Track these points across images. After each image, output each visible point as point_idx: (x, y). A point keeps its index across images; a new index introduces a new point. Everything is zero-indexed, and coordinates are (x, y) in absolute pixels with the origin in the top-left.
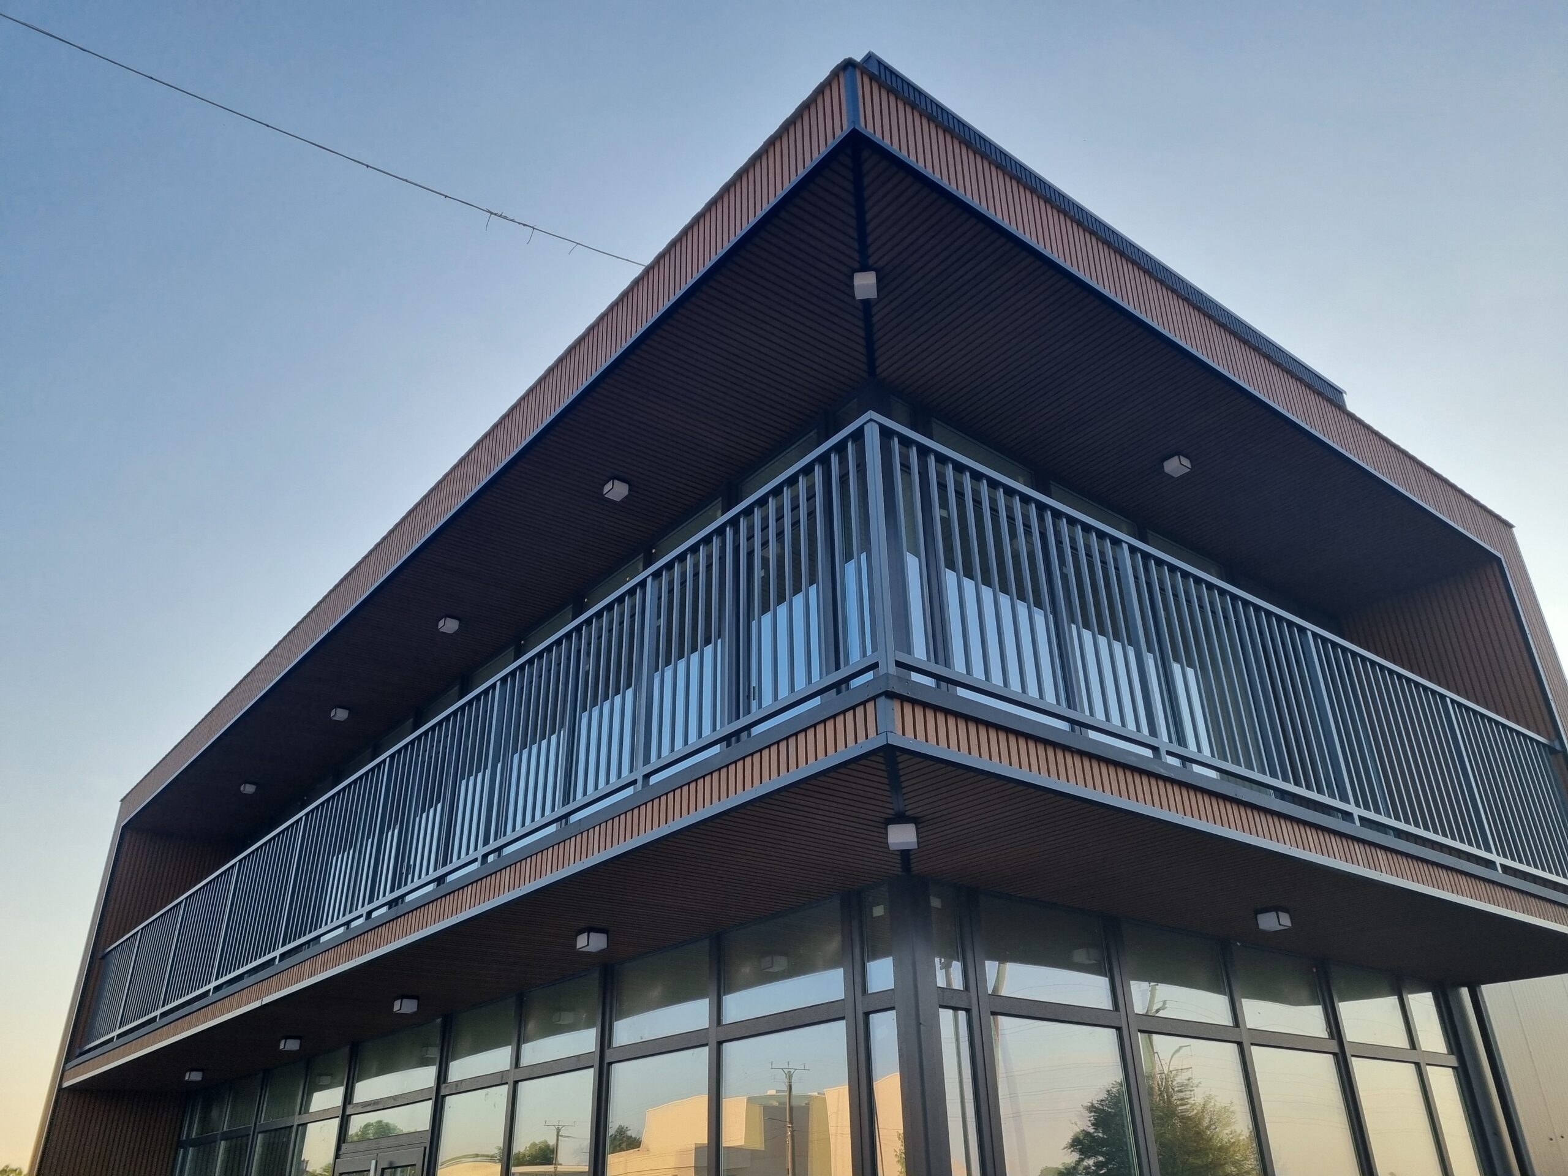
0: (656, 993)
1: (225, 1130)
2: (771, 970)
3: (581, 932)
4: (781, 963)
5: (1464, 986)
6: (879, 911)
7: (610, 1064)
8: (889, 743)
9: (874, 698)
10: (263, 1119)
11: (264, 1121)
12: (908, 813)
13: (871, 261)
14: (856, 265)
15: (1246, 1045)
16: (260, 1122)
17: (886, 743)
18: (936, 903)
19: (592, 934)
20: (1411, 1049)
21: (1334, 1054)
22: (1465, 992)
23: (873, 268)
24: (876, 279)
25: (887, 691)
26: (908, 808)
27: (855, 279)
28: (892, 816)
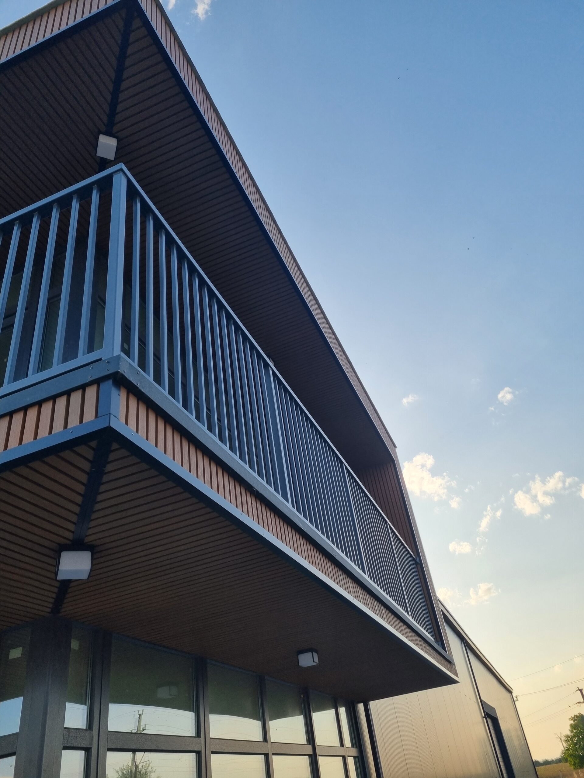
5: (361, 702)
8: (111, 426)
9: (98, 382)
12: (87, 540)
13: (115, 129)
14: (103, 128)
15: (270, 755)
17: (108, 425)
18: (75, 645)
20: (340, 747)
21: (310, 756)
22: (361, 707)
23: (116, 135)
24: (116, 145)
25: (117, 373)
26: (90, 532)
27: (99, 140)
28: (69, 542)
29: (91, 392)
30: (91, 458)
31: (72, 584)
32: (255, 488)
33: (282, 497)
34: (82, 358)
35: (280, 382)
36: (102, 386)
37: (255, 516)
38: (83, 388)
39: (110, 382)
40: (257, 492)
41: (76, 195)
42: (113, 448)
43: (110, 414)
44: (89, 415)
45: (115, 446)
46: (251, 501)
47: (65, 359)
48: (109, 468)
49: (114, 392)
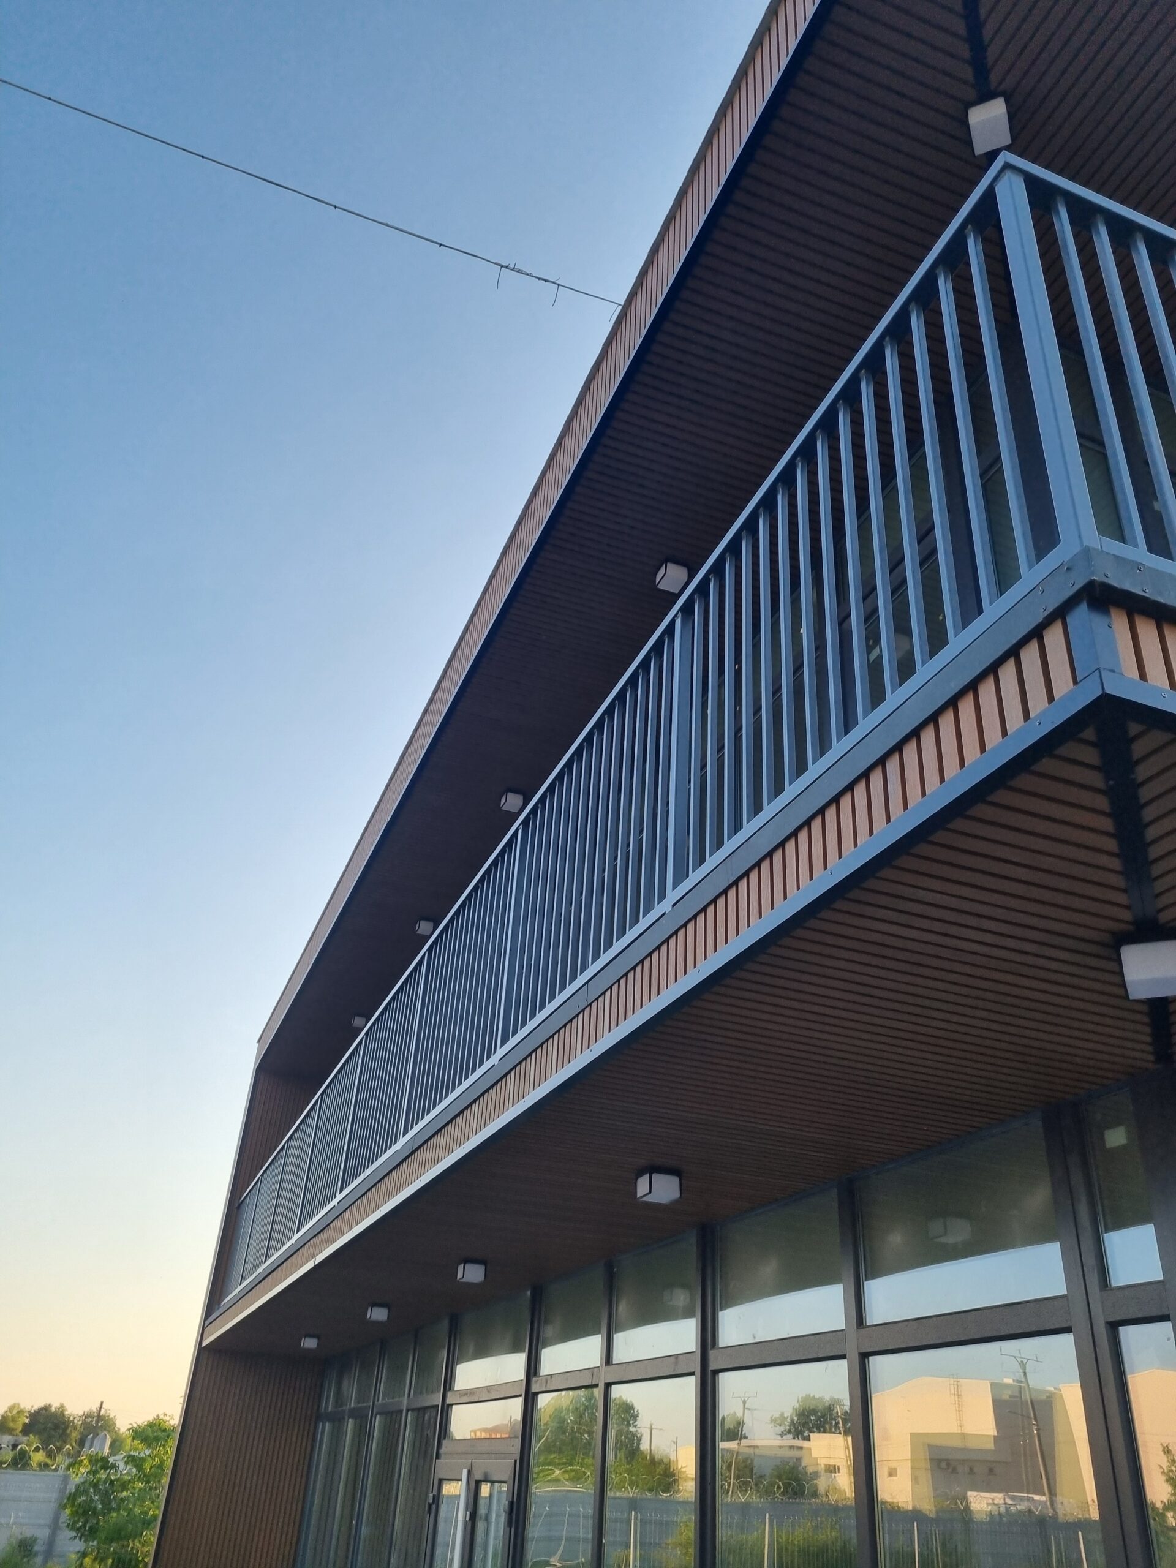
0: (769, 1269)
1: (352, 1405)
2: (943, 1240)
3: (640, 1173)
4: (959, 1231)
6: (1116, 1138)
7: (716, 1372)
8: (1108, 691)
9: (1060, 613)
10: (380, 1398)
11: (382, 1399)
12: (1163, 918)
13: (994, 78)
16: (378, 1400)
17: (1101, 693)
19: (655, 1176)
23: (998, 90)
24: (1006, 110)
25: (1092, 583)
26: (1161, 903)
27: (971, 121)
28: (1131, 928)
29: (1054, 637)
30: (1095, 762)
34: (1029, 576)
36: (1070, 619)
38: (1037, 634)
39: (1084, 607)
41: (941, 266)
42: (1132, 733)
43: (1100, 669)
44: (1062, 683)
48: (1142, 772)
49: (1099, 622)
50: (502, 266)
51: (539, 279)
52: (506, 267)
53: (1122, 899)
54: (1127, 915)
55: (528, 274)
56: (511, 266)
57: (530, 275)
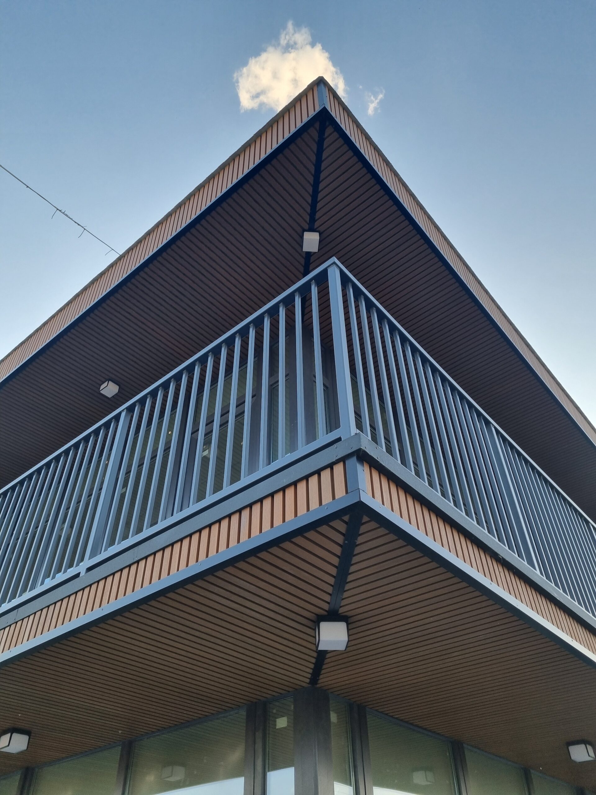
3: (5, 732)
6: (282, 723)
8: (362, 500)
9: (343, 460)
12: (341, 611)
13: (317, 224)
14: (306, 227)
17: (359, 500)
18: (334, 717)
19: (14, 735)
23: (318, 230)
24: (319, 238)
25: (360, 450)
26: (343, 603)
27: (304, 237)
28: (325, 613)
29: (339, 469)
30: (343, 531)
31: (328, 656)
32: (501, 555)
33: (528, 563)
34: (323, 438)
35: (505, 439)
36: (347, 462)
37: (506, 586)
38: (331, 466)
39: (354, 459)
40: (504, 559)
41: (297, 292)
42: (363, 521)
43: (359, 489)
44: (340, 492)
45: (365, 519)
46: (498, 569)
47: (308, 441)
48: (360, 540)
49: (359, 467)
50: (58, 209)
51: (75, 222)
52: (60, 211)
53: (327, 598)
54: (326, 607)
55: (70, 218)
56: (63, 211)
57: (71, 219)
